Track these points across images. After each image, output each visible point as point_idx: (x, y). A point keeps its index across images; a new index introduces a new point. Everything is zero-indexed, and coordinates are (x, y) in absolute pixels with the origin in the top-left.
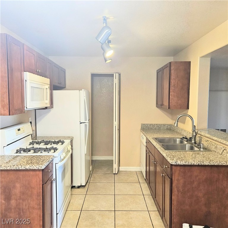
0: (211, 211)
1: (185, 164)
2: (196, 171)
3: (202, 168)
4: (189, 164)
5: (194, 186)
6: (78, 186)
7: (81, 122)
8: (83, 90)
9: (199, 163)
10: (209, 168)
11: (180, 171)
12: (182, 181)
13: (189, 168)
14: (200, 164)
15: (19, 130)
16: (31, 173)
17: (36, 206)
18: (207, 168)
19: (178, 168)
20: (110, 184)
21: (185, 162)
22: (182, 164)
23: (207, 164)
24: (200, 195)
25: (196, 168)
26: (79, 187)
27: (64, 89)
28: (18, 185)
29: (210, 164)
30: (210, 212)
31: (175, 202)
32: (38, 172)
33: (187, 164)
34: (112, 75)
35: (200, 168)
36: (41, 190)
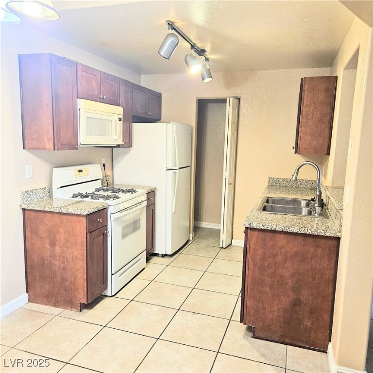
0: (301, 299)
1: (263, 228)
2: (282, 240)
3: (291, 237)
4: (268, 229)
5: (277, 260)
6: (162, 255)
7: (168, 168)
8: (172, 122)
9: (284, 229)
10: (301, 239)
11: (258, 237)
12: (260, 252)
13: (271, 234)
14: (284, 231)
15: (80, 171)
16: (75, 218)
17: (80, 257)
18: (298, 237)
19: (256, 233)
20: (208, 258)
21: (263, 225)
22: (258, 228)
23: (294, 231)
24: (286, 274)
25: (282, 236)
26: (164, 256)
27: (160, 121)
28: (62, 230)
29: (299, 232)
31: (249, 279)
32: (81, 218)
33: (265, 228)
34: (224, 101)
35: (286, 236)
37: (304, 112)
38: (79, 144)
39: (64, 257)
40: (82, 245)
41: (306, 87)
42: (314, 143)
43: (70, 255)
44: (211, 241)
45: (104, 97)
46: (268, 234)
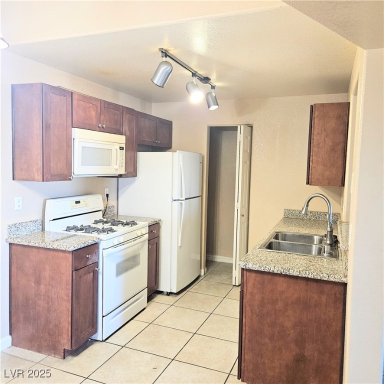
0: (306, 354)
1: (259, 269)
2: (282, 284)
3: (292, 281)
4: (265, 270)
5: (277, 307)
6: (167, 292)
7: (174, 199)
8: (177, 151)
9: (282, 271)
10: (303, 283)
11: (255, 280)
12: (258, 297)
13: (269, 277)
14: (283, 273)
15: (77, 202)
18: (299, 281)
19: (253, 275)
20: (217, 298)
21: (259, 266)
22: (254, 269)
23: (295, 275)
24: (288, 324)
25: (282, 279)
26: (169, 294)
27: (170, 150)
29: (300, 276)
30: (304, 356)
31: (247, 328)
33: (262, 269)
34: (235, 129)
35: (287, 279)
36: (71, 278)
37: (315, 140)
38: (73, 174)
39: (48, 297)
40: (67, 284)
41: (316, 114)
42: (327, 173)
43: (55, 294)
44: (224, 277)
45: (104, 126)
46: (266, 276)
